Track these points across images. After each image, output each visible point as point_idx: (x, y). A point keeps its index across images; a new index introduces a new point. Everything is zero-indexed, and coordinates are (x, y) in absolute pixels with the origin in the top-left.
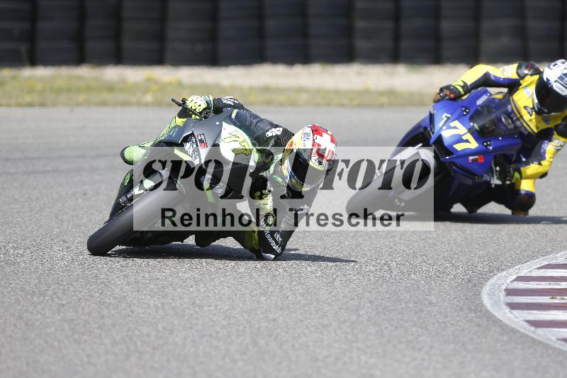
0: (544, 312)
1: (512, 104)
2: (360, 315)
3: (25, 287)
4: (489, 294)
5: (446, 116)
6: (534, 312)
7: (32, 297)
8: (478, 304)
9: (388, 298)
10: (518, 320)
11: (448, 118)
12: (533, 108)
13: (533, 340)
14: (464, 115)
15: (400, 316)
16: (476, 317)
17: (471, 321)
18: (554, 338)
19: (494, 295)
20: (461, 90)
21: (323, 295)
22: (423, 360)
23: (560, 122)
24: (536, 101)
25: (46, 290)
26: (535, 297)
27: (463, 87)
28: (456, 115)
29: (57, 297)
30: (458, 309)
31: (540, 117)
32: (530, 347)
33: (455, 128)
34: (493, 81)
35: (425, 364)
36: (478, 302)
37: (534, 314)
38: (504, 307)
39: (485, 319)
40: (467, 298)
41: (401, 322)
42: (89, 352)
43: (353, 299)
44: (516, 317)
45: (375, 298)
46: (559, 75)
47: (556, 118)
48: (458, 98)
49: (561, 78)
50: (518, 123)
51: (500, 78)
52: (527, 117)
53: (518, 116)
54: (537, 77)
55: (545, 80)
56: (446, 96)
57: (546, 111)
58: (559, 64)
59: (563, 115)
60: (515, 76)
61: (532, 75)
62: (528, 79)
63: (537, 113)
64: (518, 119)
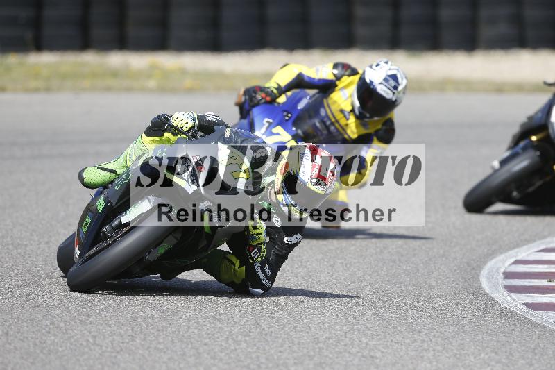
0: (541, 295)
4: (488, 278)
5: (267, 122)
6: (532, 295)
8: (476, 288)
10: (516, 303)
11: (270, 124)
12: (352, 111)
13: (532, 323)
14: (287, 120)
16: (475, 300)
17: (469, 303)
18: (551, 321)
19: (493, 278)
20: (275, 91)
21: (324, 278)
22: (423, 341)
23: (379, 127)
24: (357, 104)
26: (533, 280)
27: (277, 89)
28: (277, 120)
31: (358, 121)
32: (528, 330)
33: (278, 134)
34: (307, 82)
35: (425, 345)
36: (476, 285)
37: (531, 297)
38: (502, 290)
40: (466, 281)
42: (95, 333)
43: (354, 282)
44: (514, 300)
45: (375, 281)
46: (384, 76)
47: (376, 123)
48: (273, 101)
49: (386, 80)
50: (332, 128)
51: (314, 79)
52: (343, 122)
53: (333, 120)
54: (356, 78)
55: (368, 81)
56: (262, 98)
57: (368, 115)
58: (382, 64)
59: (384, 119)
60: (331, 77)
61: (349, 75)
62: (346, 80)
63: (357, 117)
64: (332, 124)
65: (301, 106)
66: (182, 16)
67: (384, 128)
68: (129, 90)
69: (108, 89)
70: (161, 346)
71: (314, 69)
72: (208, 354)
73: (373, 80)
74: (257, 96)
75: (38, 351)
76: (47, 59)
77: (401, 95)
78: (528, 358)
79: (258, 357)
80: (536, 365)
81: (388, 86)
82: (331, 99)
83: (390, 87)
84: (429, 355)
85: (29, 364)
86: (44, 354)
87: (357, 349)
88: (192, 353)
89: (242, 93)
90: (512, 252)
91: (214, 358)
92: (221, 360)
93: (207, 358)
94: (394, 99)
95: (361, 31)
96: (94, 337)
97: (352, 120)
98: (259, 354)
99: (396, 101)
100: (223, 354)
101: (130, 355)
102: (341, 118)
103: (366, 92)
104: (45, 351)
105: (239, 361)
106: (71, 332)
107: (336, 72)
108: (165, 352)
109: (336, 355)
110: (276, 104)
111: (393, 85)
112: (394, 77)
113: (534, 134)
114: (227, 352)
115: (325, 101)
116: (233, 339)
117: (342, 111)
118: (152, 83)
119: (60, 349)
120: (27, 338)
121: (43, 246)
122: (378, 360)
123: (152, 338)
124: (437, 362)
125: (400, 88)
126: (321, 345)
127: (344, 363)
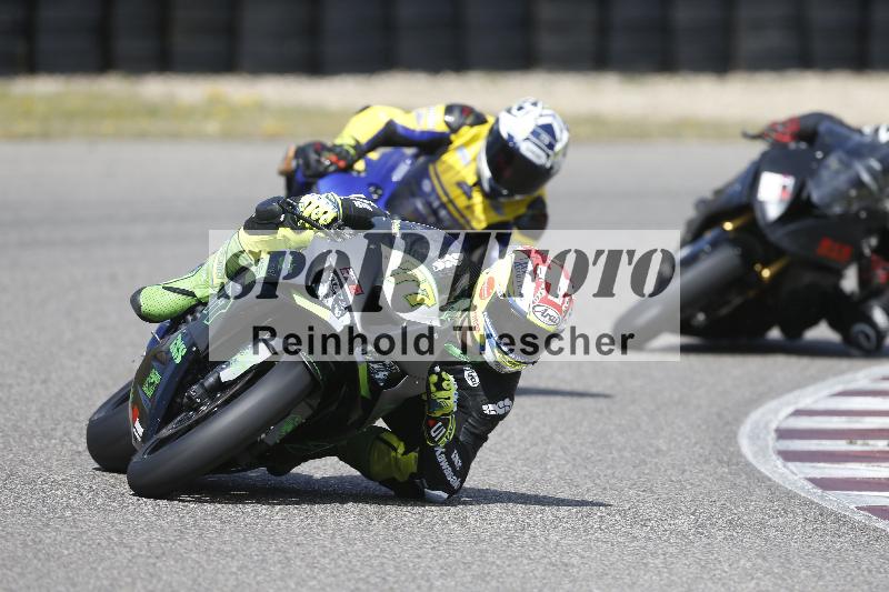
0: (836, 466)
1: (434, 179)
2: (546, 470)
3: (19, 424)
4: (751, 438)
6: (822, 465)
7: (31, 439)
8: (732, 453)
9: (592, 443)
10: (796, 478)
12: (478, 183)
13: (822, 511)
15: (609, 471)
16: (730, 473)
17: (722, 478)
18: (853, 507)
19: (759, 438)
20: (352, 151)
23: (522, 210)
24: (487, 173)
25: (52, 430)
26: (823, 442)
27: (355, 148)
29: (71, 441)
30: (702, 460)
31: (487, 202)
34: (401, 136)
36: (732, 449)
37: (820, 468)
38: (774, 457)
39: (744, 477)
40: (715, 444)
41: (613, 481)
42: (122, 527)
43: (536, 445)
44: (793, 473)
45: (571, 443)
46: (531, 127)
47: (518, 205)
48: (349, 168)
49: (534, 133)
50: (443, 213)
51: (413, 131)
52: (461, 202)
53: (445, 199)
54: (484, 130)
55: (505, 135)
56: (332, 164)
57: (505, 192)
58: (528, 106)
59: (528, 198)
60: (442, 128)
61: (472, 125)
62: (467, 132)
63: (486, 195)
64: (443, 206)
65: (397, 176)
66: (258, 20)
67: (531, 212)
68: (176, 137)
69: (142, 136)
70: (227, 548)
71: (413, 115)
72: (302, 560)
73: (512, 133)
74: (323, 160)
75: (30, 555)
76: (43, 88)
77: (560, 157)
78: (815, 566)
79: (382, 564)
80: (828, 578)
81: (539, 143)
82: (444, 162)
83: (542, 145)
84: (657, 562)
85: (16, 576)
86: (40, 560)
87: (542, 552)
88: (276, 558)
89: (291, 153)
90: (790, 397)
91: (311, 566)
92: (323, 570)
93: (300, 567)
94: (548, 165)
95: (547, 42)
96: (120, 532)
97: (478, 198)
98: (385, 560)
99: (551, 168)
100: (327, 560)
101: (177, 562)
102: (458, 197)
103: (501, 152)
104: (41, 555)
105: (351, 571)
106: (83, 525)
107: (450, 119)
108: (233, 557)
109: (507, 563)
110: (355, 174)
111: (547, 141)
112: (548, 129)
113: (729, 220)
114: (331, 557)
115: (431, 168)
116: (342, 536)
117: (460, 184)
118: (212, 127)
119: (66, 552)
120: (12, 534)
121: (37, 387)
122: (575, 570)
123: (211, 534)
124: (670, 573)
125: (558, 147)
126: (484, 546)
127: (521, 575)
